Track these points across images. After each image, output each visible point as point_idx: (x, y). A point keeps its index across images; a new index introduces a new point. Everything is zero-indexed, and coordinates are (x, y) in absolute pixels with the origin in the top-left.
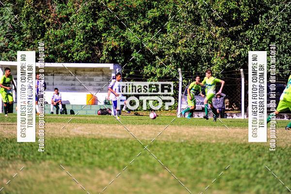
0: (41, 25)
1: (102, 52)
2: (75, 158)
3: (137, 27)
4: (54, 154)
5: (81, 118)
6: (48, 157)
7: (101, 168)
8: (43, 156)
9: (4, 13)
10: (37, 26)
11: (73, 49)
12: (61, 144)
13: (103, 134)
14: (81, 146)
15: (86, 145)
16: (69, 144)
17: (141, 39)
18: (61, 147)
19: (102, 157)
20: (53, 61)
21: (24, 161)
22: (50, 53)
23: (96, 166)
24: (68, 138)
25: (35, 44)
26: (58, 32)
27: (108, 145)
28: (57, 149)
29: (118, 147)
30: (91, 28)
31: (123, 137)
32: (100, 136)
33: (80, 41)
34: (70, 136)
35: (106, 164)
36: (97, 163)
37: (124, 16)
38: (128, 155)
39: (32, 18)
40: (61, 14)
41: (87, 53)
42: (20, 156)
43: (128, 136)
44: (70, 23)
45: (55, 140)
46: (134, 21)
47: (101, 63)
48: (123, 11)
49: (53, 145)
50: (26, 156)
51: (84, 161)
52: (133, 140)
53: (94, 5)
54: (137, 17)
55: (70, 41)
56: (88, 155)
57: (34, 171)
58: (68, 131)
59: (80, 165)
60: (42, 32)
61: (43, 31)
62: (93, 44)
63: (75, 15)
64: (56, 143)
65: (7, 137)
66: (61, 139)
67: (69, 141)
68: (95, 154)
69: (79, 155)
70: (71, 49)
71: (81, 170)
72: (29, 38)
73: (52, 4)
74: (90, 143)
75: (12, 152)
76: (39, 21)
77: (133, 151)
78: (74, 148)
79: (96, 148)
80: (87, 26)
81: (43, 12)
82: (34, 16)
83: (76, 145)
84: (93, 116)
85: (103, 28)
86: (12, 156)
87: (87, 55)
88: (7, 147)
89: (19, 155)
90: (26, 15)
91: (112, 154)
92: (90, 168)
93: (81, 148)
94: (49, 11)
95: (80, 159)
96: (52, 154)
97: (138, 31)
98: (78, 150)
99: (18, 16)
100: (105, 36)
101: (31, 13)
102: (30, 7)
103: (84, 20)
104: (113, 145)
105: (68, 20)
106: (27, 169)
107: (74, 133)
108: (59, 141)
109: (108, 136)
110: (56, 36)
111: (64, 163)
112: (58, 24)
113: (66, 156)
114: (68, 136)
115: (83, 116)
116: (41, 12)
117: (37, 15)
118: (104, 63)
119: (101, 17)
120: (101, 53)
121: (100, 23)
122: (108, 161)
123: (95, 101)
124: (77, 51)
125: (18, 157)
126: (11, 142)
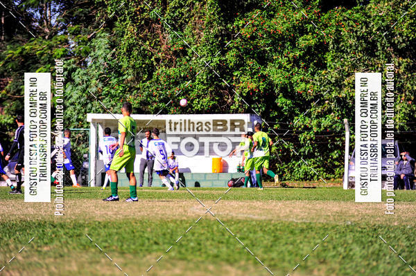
0: (147, 62)
1: (234, 97)
2: (193, 248)
3: (283, 61)
4: (164, 243)
5: (204, 192)
6: (155, 247)
7: (230, 262)
8: (148, 246)
9: (97, 46)
10: (143, 64)
11: (193, 95)
12: (174, 229)
13: (234, 215)
14: (202, 232)
15: (210, 230)
16: (186, 229)
17: (290, 78)
18: (174, 233)
19: (232, 247)
20: (165, 112)
21: (122, 253)
22: (161, 101)
23: (222, 260)
24: (184, 220)
25: (139, 89)
26: (172, 71)
27: (240, 230)
28: (168, 236)
29: (255, 232)
30: (217, 64)
31: (263, 218)
32: (229, 217)
33: (202, 83)
34: (188, 218)
35: (237, 256)
36: (224, 256)
37: (265, 46)
38: (270, 244)
39: (135, 53)
40: (175, 46)
41: (212, 100)
42: (117, 247)
43: (270, 217)
44: (187, 57)
45: (166, 223)
46: (279, 52)
47: (233, 113)
48: (263, 38)
49: (164, 231)
50: (125, 246)
51: (206, 252)
52: (276, 223)
53: (221, 32)
54: (283, 47)
55: (188, 84)
56: (211, 245)
57: (135, 268)
58: (185, 211)
59: (200, 259)
60: (148, 71)
61: (150, 70)
62: (221, 87)
63: (196, 46)
64: (168, 228)
65: (100, 220)
66: (175, 222)
67: (185, 225)
68: (222, 243)
69: (199, 244)
70: (189, 95)
71: (202, 266)
72: (131, 81)
73: (162, 32)
74: (215, 228)
75: (106, 241)
76: (145, 56)
77: (276, 239)
78: (193, 234)
79: (223, 235)
80: (212, 62)
81: (150, 44)
82: (138, 50)
83: (196, 231)
84: (222, 189)
85: (235, 64)
86: (105, 247)
87: (212, 103)
88: (99, 235)
89: (116, 245)
90: (127, 49)
91: (246, 242)
92: (214, 263)
93: (202, 234)
94: (159, 42)
95: (200, 250)
96: (161, 243)
97: (285, 67)
98: (198, 236)
99: (116, 50)
100: (237, 76)
101: (134, 46)
102: (132, 37)
103: (208, 53)
104: (248, 229)
105: (184, 53)
106: (126, 265)
107: (193, 213)
108: (171, 225)
109: (241, 217)
110: (169, 77)
111: (178, 256)
112: (171, 60)
113: (181, 245)
114: (185, 218)
115: (207, 189)
116: (148, 43)
117: (142, 48)
118: (236, 113)
119: (231, 48)
120: (233, 99)
121: (231, 57)
122: (240, 253)
123: (224, 167)
124: (198, 96)
125: (114, 248)
126: (105, 227)
